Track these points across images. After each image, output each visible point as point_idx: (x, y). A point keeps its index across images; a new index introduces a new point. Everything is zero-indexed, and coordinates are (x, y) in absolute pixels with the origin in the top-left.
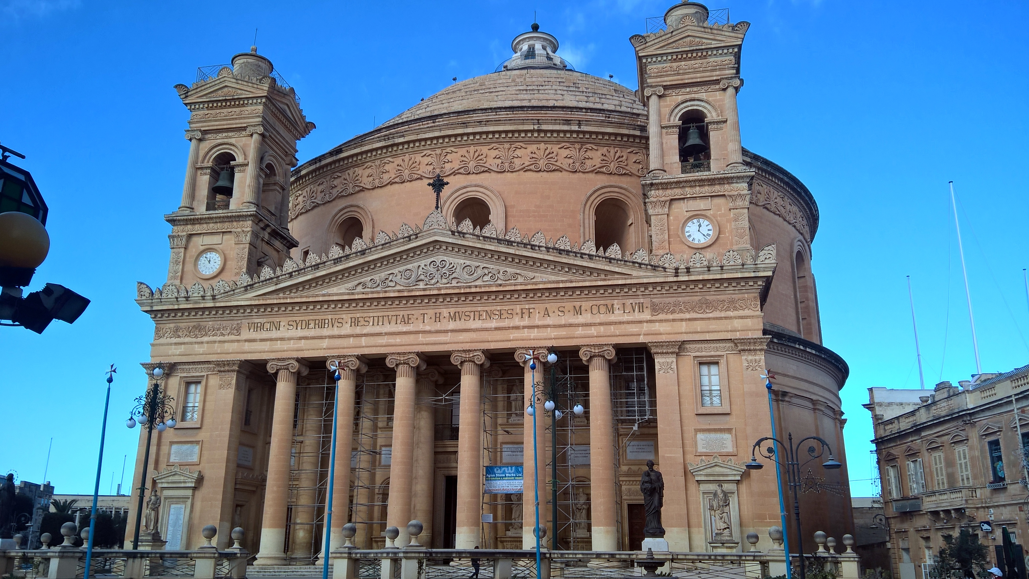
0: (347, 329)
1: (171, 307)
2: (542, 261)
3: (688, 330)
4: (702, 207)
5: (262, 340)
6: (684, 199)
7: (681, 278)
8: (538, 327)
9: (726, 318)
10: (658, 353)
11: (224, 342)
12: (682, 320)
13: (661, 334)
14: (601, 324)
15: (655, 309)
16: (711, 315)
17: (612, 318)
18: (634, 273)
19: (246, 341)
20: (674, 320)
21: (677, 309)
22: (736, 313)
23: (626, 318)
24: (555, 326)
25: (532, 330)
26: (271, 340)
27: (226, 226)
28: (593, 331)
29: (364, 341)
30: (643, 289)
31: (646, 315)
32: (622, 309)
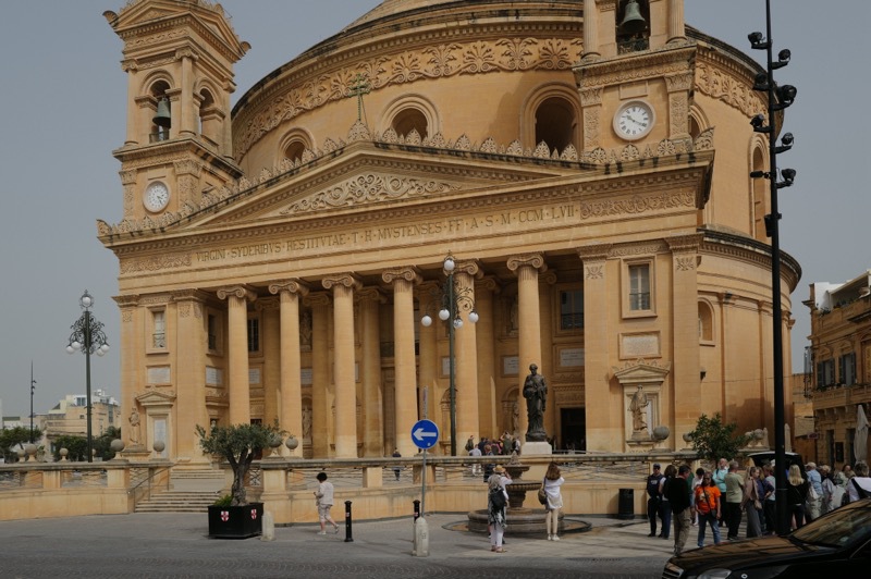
0: (284, 254)
1: (128, 242)
2: (469, 169)
3: (618, 232)
4: (639, 94)
5: (211, 269)
6: (618, 85)
7: (612, 176)
8: (466, 239)
9: (658, 216)
10: (586, 259)
11: (178, 272)
12: (612, 222)
13: (591, 238)
14: (529, 232)
15: (585, 212)
16: (643, 214)
17: (541, 224)
18: (564, 175)
19: (197, 270)
20: (604, 222)
21: (608, 211)
22: (668, 210)
23: (555, 223)
24: (483, 237)
25: (459, 243)
26: (218, 268)
27: (168, 159)
28: (521, 239)
29: (300, 264)
30: (572, 191)
31: (576, 219)
32: (551, 214)
